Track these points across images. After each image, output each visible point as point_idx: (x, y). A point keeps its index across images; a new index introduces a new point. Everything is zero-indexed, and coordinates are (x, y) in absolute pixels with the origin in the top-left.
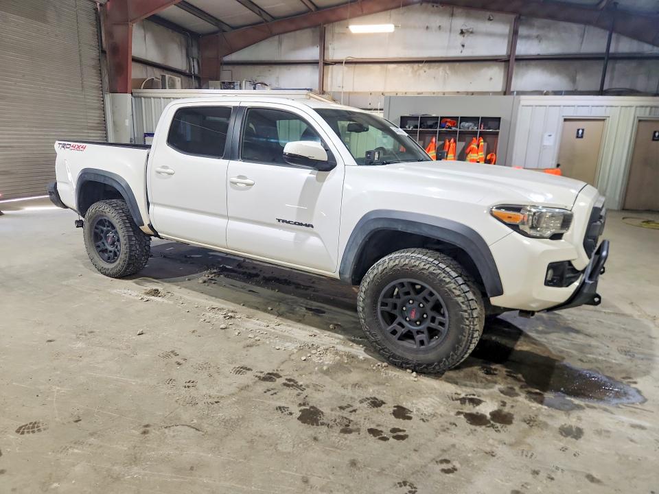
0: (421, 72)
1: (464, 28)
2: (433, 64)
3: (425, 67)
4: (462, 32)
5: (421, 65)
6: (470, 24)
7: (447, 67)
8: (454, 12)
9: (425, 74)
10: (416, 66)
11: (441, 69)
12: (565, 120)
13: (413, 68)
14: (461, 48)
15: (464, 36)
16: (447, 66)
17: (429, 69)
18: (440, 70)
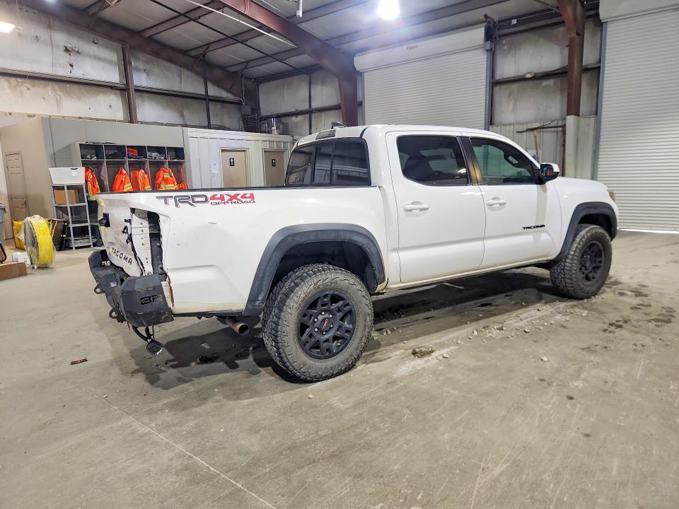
0: (24, 88)
1: (69, 46)
2: (37, 82)
3: (28, 83)
4: (67, 50)
5: (20, 80)
6: (75, 43)
7: (57, 88)
8: (51, 24)
9: (29, 92)
10: (13, 80)
11: (49, 88)
12: (222, 150)
13: (9, 83)
14: (70, 68)
15: (70, 55)
16: (57, 86)
17: (33, 86)
18: (49, 90)
